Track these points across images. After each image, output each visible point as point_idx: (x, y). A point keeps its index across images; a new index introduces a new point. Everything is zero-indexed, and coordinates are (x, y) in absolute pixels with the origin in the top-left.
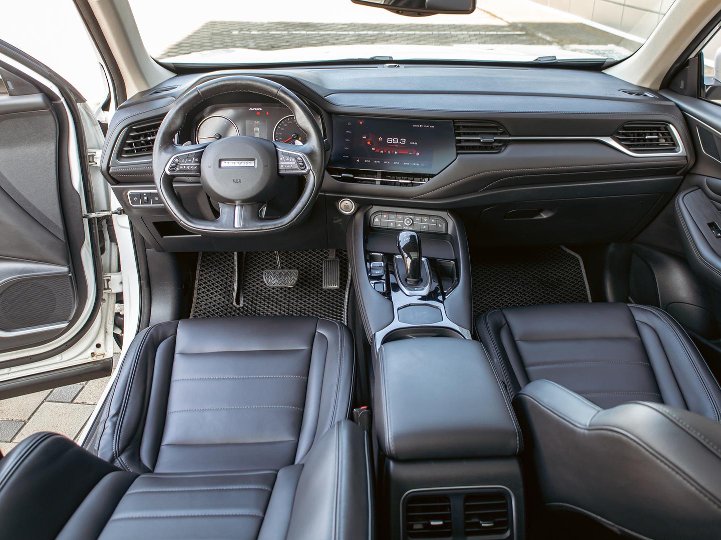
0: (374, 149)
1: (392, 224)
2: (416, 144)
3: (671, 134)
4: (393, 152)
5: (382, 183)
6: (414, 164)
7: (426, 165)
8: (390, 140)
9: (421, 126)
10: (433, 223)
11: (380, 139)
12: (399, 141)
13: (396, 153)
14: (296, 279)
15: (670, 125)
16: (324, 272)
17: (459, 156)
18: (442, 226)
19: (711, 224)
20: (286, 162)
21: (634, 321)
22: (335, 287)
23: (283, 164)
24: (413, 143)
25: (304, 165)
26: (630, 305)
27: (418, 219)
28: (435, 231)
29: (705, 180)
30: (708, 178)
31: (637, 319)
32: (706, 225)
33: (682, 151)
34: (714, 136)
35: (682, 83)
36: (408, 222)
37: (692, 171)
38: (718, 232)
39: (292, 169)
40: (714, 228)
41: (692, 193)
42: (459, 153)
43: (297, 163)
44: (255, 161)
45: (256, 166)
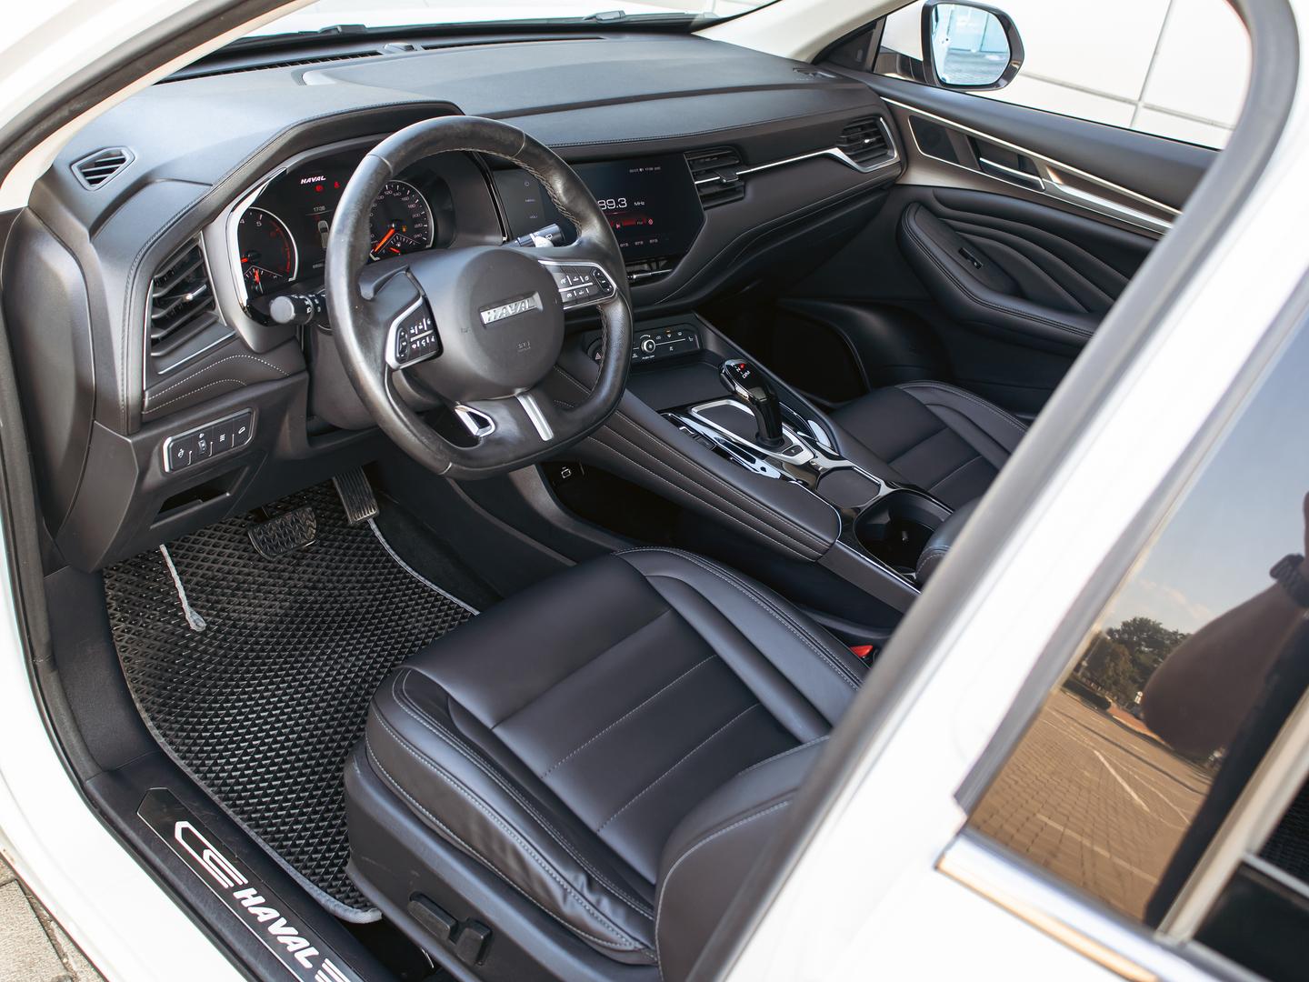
2: (643, 203)
3: (883, 134)
10: (680, 337)
12: (616, 203)
13: (617, 226)
14: (315, 525)
15: (881, 119)
16: (343, 494)
17: (706, 213)
18: (694, 340)
19: (961, 252)
20: (574, 285)
21: (923, 407)
22: (371, 513)
23: (571, 291)
24: (639, 203)
25: (608, 284)
26: (901, 387)
27: (659, 338)
28: (686, 351)
29: (930, 192)
30: (935, 189)
31: (924, 402)
32: (958, 254)
33: (896, 154)
34: (948, 131)
35: (860, 53)
36: (651, 346)
37: (902, 181)
38: (973, 261)
39: (589, 298)
40: (966, 256)
41: (918, 213)
42: (705, 209)
43: (595, 284)
44: (537, 297)
45: (540, 307)
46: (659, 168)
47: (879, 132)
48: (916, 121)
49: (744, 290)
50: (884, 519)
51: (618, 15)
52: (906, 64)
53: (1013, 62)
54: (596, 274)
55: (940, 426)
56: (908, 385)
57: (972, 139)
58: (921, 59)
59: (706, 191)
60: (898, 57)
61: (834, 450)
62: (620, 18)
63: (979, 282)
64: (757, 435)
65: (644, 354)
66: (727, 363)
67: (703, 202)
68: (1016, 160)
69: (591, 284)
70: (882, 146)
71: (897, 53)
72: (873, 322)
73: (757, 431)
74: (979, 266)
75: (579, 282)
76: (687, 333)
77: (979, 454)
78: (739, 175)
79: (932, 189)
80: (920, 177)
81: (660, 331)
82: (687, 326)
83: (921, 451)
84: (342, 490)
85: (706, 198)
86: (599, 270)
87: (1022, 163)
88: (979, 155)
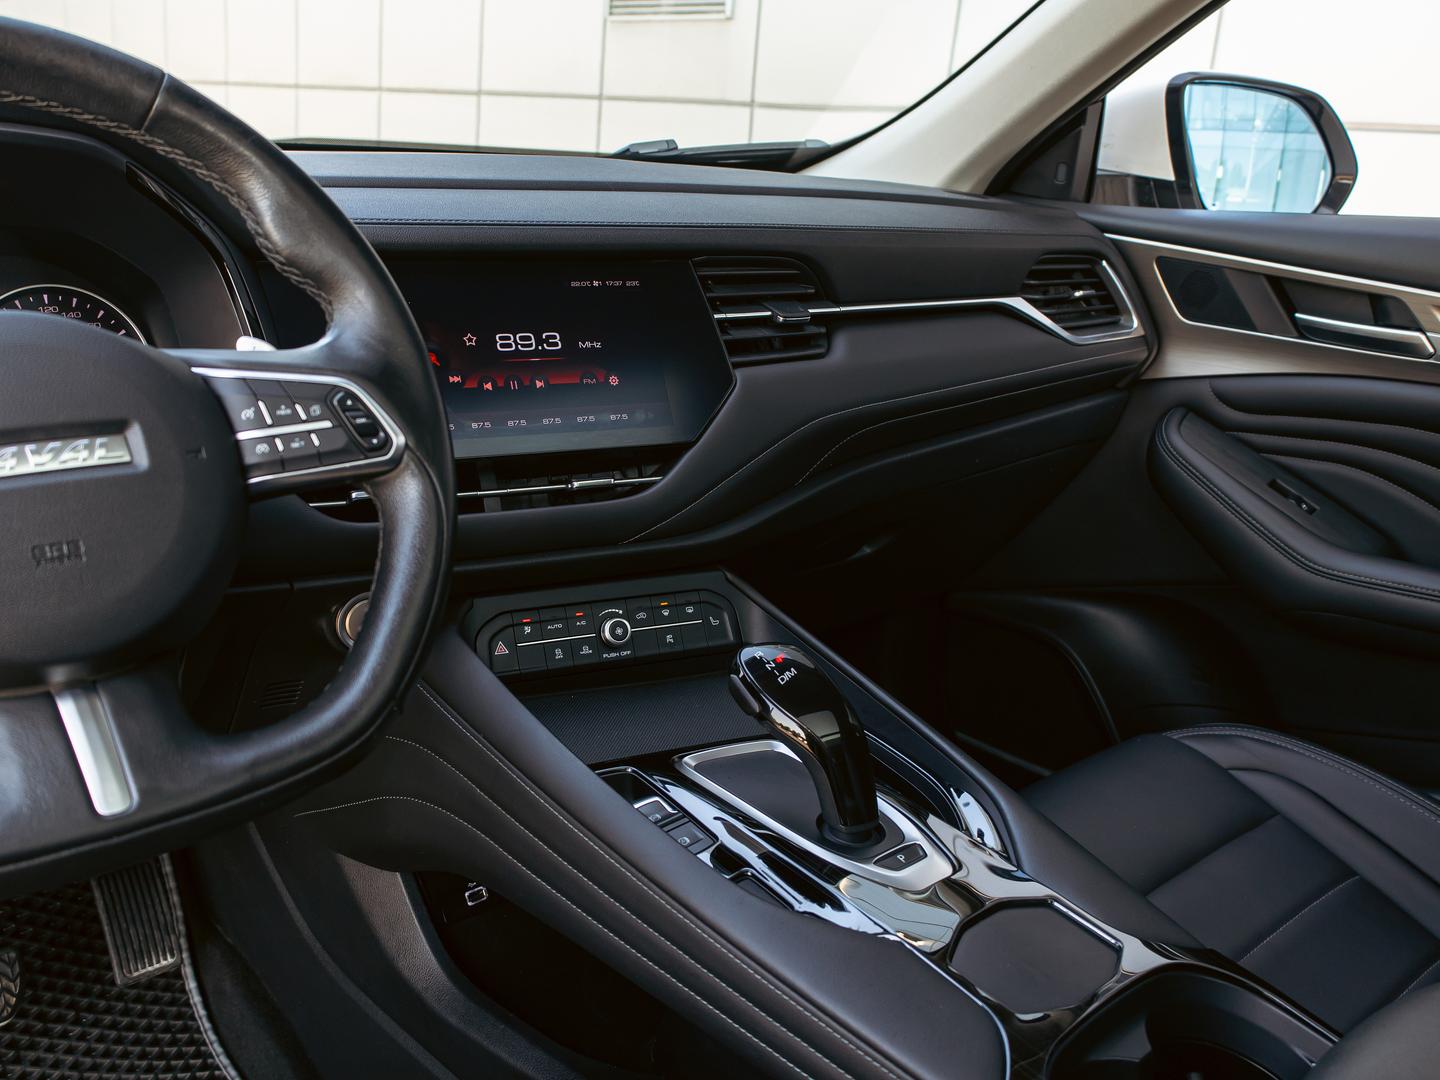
0: (456, 379)
1: (558, 652)
2: (598, 345)
3: (1107, 284)
4: (527, 383)
5: (508, 502)
6: (613, 417)
7: (651, 416)
8: (507, 342)
9: (596, 283)
10: (691, 617)
11: (470, 340)
12: (539, 341)
13: (539, 384)
14: (15, 988)
15: (1104, 263)
16: (110, 924)
17: (739, 375)
18: (722, 623)
19: (1273, 485)
20: (278, 422)
21: (1224, 773)
22: (164, 963)
23: (270, 440)
24: (588, 344)
25: (374, 427)
26: (1175, 735)
27: (642, 615)
28: (704, 644)
29: (1205, 387)
30: (1213, 380)
31: (1225, 765)
32: (1270, 490)
33: (1136, 323)
34: (1227, 272)
35: (1062, 170)
36: (619, 631)
37: (1150, 375)
38: (1299, 501)
39: (320, 457)
40: (1285, 494)
41: (1184, 422)
42: (737, 365)
43: (339, 424)
44: (135, 434)
45: (143, 461)
46: (635, 283)
47: (1101, 284)
48: (1166, 263)
49: (857, 555)
50: (1134, 1046)
51: (665, 147)
52: (1148, 191)
53: (1338, 177)
54: (342, 402)
55: (1260, 813)
56: (1186, 733)
57: (1276, 281)
58: (1171, 177)
59: (737, 334)
60: (1130, 182)
61: (1008, 859)
62: (669, 150)
63: (1316, 536)
64: (821, 821)
65: (609, 647)
66: (747, 653)
67: (730, 354)
68: (1366, 308)
69: (327, 424)
70: (1108, 310)
71: (1128, 175)
72: (1121, 629)
73: (818, 811)
74: (1311, 511)
75: (294, 419)
76: (705, 608)
77: (1353, 873)
78: (813, 315)
79: (1207, 381)
80: (1186, 363)
81: (646, 603)
82: (704, 596)
83: (1223, 864)
84: (109, 918)
85: (737, 347)
86: (350, 395)
87: (1381, 309)
88: (1291, 310)
